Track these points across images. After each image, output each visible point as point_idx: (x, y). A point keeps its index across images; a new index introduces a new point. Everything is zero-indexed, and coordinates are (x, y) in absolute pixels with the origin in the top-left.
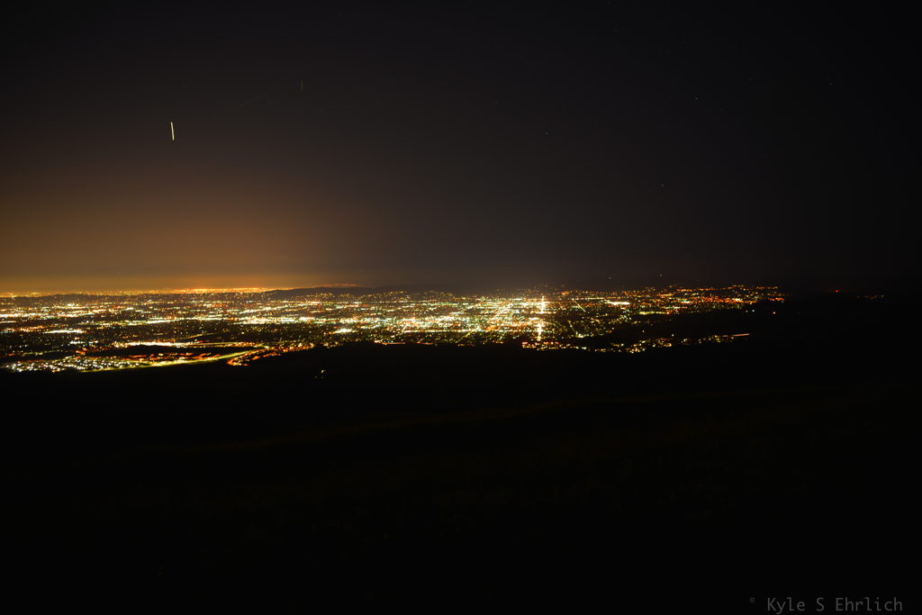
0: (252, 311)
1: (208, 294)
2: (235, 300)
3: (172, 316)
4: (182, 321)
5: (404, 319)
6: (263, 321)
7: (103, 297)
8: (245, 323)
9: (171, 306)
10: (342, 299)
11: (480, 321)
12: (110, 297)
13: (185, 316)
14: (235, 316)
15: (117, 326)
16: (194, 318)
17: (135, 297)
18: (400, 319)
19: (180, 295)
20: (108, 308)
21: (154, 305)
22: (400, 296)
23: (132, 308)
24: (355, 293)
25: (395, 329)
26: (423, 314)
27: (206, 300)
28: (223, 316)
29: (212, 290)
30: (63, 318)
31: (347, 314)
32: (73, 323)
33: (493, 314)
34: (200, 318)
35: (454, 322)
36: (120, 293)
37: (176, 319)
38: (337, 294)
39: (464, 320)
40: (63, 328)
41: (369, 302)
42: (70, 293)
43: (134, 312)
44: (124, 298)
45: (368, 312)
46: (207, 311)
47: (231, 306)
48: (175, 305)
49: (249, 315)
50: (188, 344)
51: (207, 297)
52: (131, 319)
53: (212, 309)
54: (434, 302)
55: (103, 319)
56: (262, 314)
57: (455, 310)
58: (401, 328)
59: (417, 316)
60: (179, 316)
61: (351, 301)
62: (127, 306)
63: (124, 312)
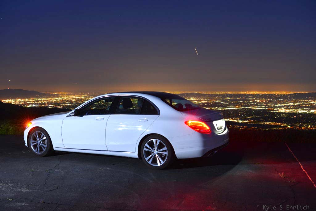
0: (282, 105)
1: (258, 95)
2: (273, 98)
3: (239, 106)
4: (243, 109)
6: (288, 111)
7: (207, 94)
8: (277, 112)
9: (238, 100)
12: (209, 95)
13: (245, 106)
14: (272, 107)
16: (250, 107)
17: (220, 95)
19: (243, 94)
20: (208, 100)
21: (230, 100)
23: (219, 101)
27: (257, 98)
28: (266, 107)
29: (260, 92)
34: (253, 108)
36: (214, 93)
37: (240, 107)
42: (192, 92)
44: (216, 95)
46: (257, 104)
47: (270, 102)
48: (240, 100)
49: (280, 107)
50: (245, 121)
51: (257, 96)
52: (218, 107)
53: (259, 103)
55: (205, 106)
56: (287, 107)
60: (242, 106)
62: (217, 99)
63: (216, 103)
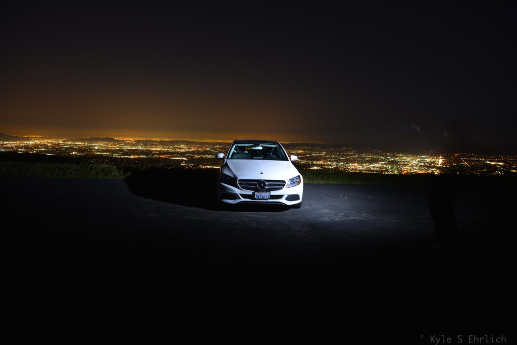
5: (350, 164)
7: (197, 142)
10: (315, 150)
11: (398, 168)
12: (200, 142)
15: (203, 157)
17: (210, 143)
18: (348, 163)
20: (199, 148)
22: (349, 150)
24: (323, 147)
25: (345, 169)
26: (361, 162)
30: (178, 152)
31: (318, 159)
32: (182, 154)
33: (406, 165)
35: (380, 168)
36: (204, 141)
38: (313, 147)
39: (387, 167)
40: (178, 157)
41: (331, 153)
42: (182, 139)
43: (210, 150)
44: (206, 143)
45: (330, 158)
52: (208, 155)
54: (369, 155)
55: (195, 154)
57: (382, 160)
58: (348, 169)
59: (359, 163)
61: (321, 151)
62: (207, 147)
63: (206, 151)
